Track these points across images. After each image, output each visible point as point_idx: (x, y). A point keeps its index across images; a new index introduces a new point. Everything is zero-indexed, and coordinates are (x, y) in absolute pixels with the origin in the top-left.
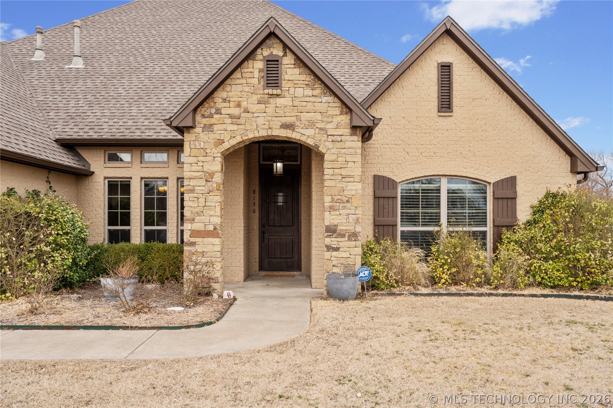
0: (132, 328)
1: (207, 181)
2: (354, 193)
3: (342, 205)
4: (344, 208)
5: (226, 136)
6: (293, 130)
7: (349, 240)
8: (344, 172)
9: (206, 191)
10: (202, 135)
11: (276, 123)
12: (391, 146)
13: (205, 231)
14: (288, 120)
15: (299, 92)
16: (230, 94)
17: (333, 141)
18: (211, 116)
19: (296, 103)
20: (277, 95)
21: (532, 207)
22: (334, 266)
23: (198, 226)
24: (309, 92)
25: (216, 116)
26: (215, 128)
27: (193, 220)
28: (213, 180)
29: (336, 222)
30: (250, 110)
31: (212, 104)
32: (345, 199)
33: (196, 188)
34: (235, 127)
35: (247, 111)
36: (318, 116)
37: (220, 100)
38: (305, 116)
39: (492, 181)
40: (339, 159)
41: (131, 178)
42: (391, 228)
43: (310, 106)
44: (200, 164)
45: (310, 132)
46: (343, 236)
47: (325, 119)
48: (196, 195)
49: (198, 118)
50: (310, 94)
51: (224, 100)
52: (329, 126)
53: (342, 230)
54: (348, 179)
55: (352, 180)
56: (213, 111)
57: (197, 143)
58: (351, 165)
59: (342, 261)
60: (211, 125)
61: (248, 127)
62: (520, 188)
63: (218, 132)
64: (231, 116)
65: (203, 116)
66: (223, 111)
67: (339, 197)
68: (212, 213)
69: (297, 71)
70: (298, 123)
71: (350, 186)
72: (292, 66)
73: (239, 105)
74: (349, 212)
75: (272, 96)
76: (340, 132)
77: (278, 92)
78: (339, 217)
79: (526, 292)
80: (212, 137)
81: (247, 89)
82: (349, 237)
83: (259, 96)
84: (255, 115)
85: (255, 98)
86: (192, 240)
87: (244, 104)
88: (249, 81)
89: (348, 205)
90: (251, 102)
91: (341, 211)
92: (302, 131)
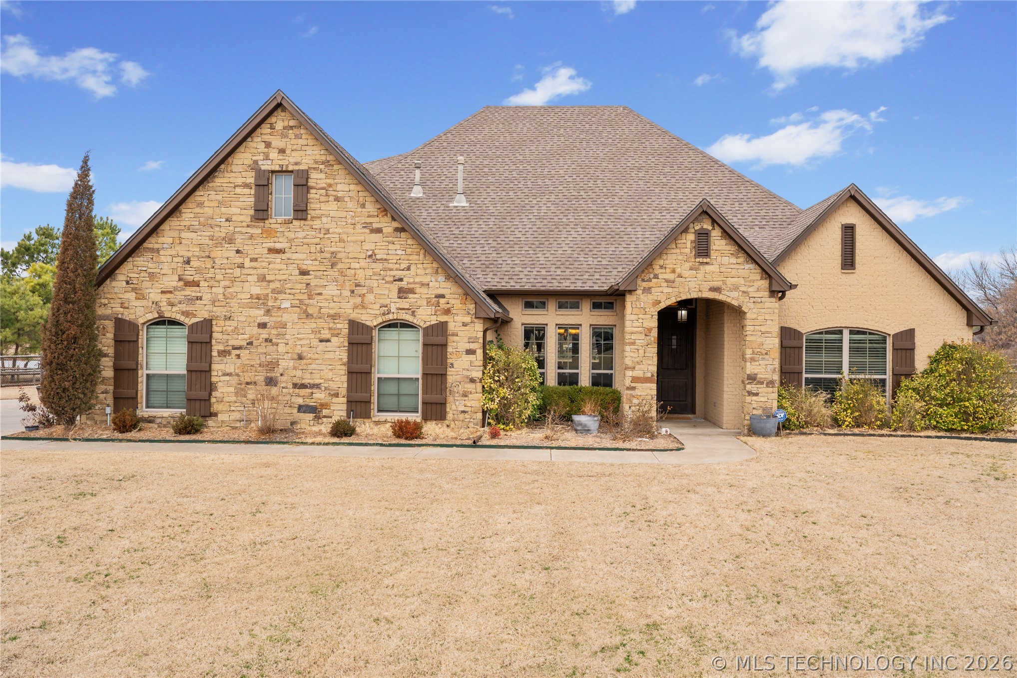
1: (646, 335)
2: (771, 346)
3: (761, 357)
4: (763, 359)
5: (662, 298)
6: (720, 293)
7: (767, 386)
8: (763, 329)
9: (646, 343)
10: (642, 296)
11: (706, 286)
12: (797, 300)
13: (644, 378)
14: (716, 284)
15: (725, 260)
16: (666, 262)
17: (754, 302)
18: (650, 280)
19: (723, 270)
20: (706, 263)
21: (930, 357)
22: (754, 408)
23: (638, 373)
24: (733, 260)
25: (654, 280)
26: (653, 290)
27: (634, 368)
28: (652, 334)
29: (756, 371)
30: (683, 276)
31: (651, 270)
32: (764, 352)
33: (637, 341)
34: (670, 290)
35: (680, 276)
36: (742, 281)
37: (658, 267)
38: (730, 281)
39: (892, 333)
40: (759, 318)
41: (547, 325)
42: (796, 375)
43: (734, 272)
44: (640, 321)
45: (735, 294)
46: (762, 383)
47: (748, 284)
48: (636, 347)
49: (639, 282)
50: (735, 262)
51: (661, 267)
52: (750, 289)
53: (761, 378)
54: (767, 335)
55: (770, 335)
56: (652, 276)
57: (638, 303)
58: (769, 322)
59: (761, 404)
60: (650, 288)
61: (681, 290)
62: (919, 340)
63: (656, 294)
64: (667, 281)
65: (643, 280)
66: (660, 276)
67: (759, 350)
68: (650, 362)
69: (724, 242)
70: (724, 287)
71: (769, 341)
72: (720, 238)
73: (674, 271)
74: (767, 362)
75: (702, 263)
76: (761, 294)
77: (708, 260)
78: (759, 367)
79: (922, 434)
80: (650, 298)
81: (680, 257)
82: (767, 384)
83: (691, 264)
84: (688, 280)
85: (687, 265)
86: (633, 385)
87: (678, 270)
88: (683, 250)
89: (766, 357)
90: (684, 269)
91: (761, 362)
92: (728, 293)
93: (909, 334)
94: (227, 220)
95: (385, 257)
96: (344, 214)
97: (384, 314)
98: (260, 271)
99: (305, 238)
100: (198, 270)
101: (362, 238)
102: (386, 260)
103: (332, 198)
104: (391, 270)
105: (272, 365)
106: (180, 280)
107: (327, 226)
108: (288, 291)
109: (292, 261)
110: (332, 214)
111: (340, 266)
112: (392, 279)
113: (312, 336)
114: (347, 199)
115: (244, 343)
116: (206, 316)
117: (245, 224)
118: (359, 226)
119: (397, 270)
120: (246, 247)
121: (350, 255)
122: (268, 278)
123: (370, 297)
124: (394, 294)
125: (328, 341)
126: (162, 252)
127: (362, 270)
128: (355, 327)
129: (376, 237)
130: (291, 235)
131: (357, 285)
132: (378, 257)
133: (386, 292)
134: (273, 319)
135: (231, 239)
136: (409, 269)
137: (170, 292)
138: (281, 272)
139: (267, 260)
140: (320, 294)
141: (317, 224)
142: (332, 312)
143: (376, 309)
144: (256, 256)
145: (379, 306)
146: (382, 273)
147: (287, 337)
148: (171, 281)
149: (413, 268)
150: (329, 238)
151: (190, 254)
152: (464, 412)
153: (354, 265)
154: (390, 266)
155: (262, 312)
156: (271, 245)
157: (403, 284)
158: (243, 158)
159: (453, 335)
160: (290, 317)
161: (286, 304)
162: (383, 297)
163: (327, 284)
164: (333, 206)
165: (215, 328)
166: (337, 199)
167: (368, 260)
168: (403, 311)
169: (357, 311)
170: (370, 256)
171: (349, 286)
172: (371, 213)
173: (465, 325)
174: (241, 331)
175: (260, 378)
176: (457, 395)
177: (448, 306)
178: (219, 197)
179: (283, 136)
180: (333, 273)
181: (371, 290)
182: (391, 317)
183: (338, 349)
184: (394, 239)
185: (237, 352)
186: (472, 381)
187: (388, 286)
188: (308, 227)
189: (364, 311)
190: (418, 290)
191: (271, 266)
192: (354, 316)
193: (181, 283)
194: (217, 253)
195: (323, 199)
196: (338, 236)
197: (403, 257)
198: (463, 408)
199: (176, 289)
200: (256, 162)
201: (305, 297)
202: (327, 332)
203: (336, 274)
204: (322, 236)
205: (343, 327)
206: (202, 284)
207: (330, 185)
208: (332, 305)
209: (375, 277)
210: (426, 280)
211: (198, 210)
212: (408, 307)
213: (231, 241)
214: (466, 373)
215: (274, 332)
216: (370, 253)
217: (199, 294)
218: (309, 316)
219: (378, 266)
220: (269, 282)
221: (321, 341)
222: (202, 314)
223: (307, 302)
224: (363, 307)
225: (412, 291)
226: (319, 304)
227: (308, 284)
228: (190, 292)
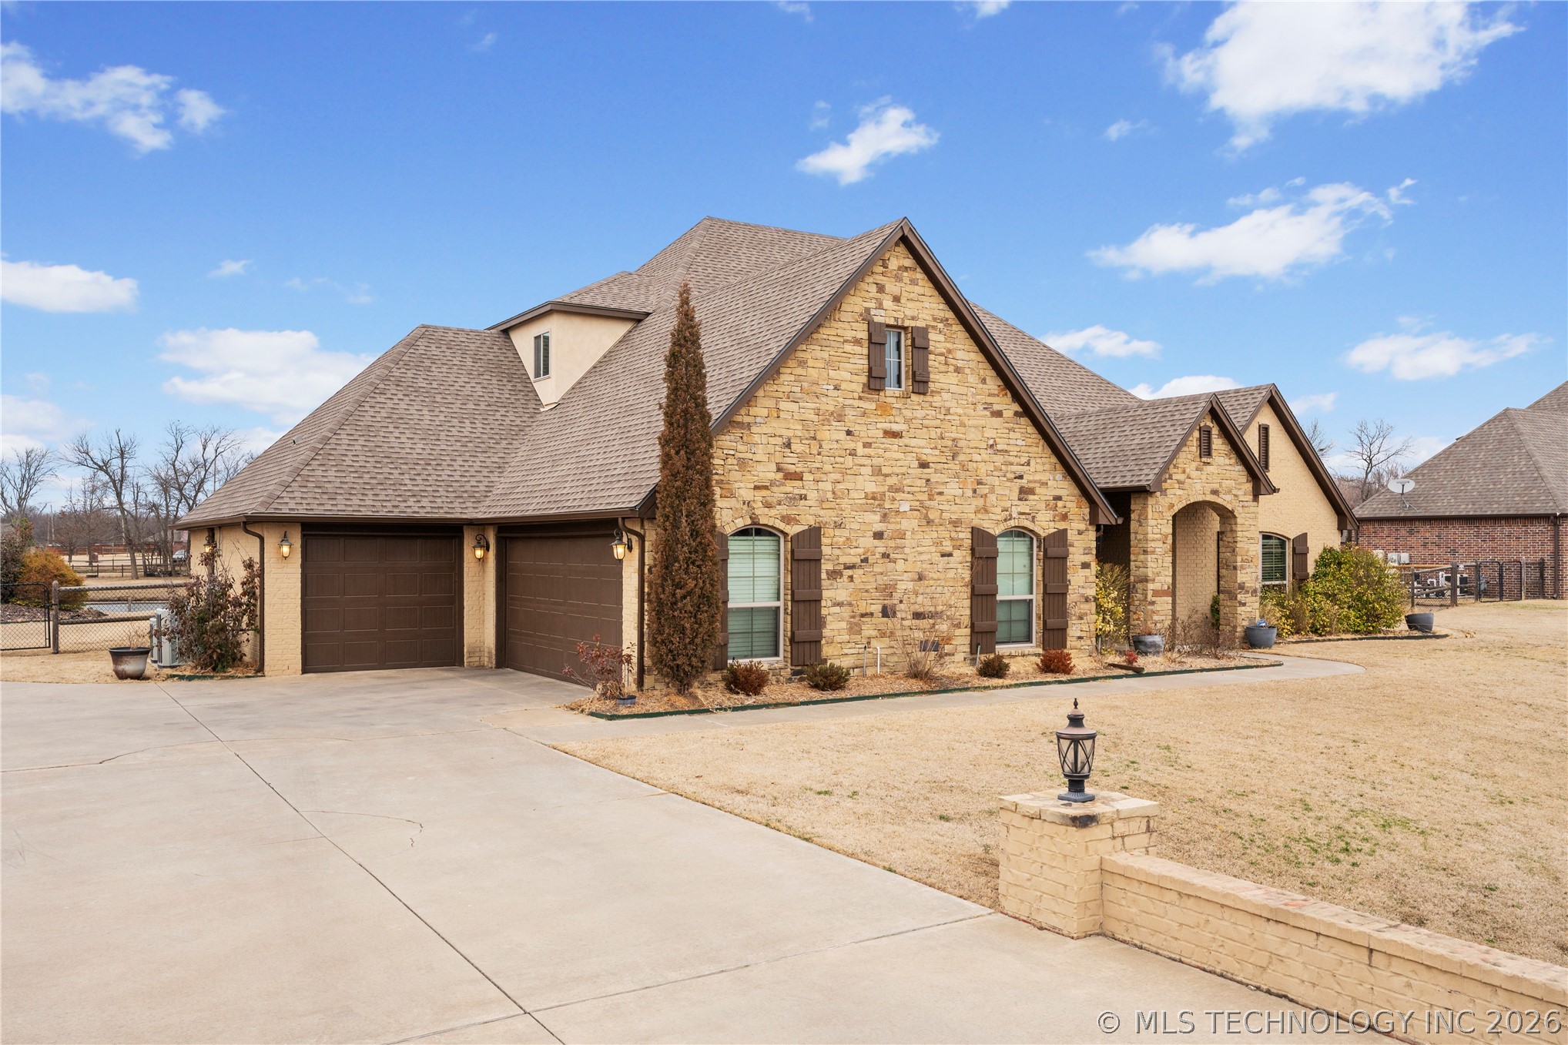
1: (1164, 543)
2: (1254, 553)
3: (1248, 564)
4: (1251, 566)
5: (1175, 501)
6: (1219, 495)
7: (1252, 596)
8: (1250, 535)
9: (1163, 552)
10: (1160, 499)
11: (1208, 488)
13: (1162, 591)
14: (1216, 486)
15: (1222, 460)
16: (1180, 461)
17: (1242, 507)
18: (1167, 481)
19: (1220, 471)
20: (1208, 463)
22: (1243, 620)
23: (1157, 586)
24: (1227, 461)
25: (1169, 481)
26: (1169, 492)
27: (1154, 580)
28: (1167, 542)
29: (1244, 580)
30: (1191, 476)
31: (1170, 470)
32: (1252, 558)
33: (1156, 550)
34: (1181, 492)
35: (1189, 477)
36: (1234, 483)
37: (1174, 467)
38: (1225, 483)
39: (1292, 537)
40: (1245, 523)
43: (1228, 474)
44: (1159, 526)
45: (1228, 497)
46: (1247, 592)
47: (1237, 486)
48: (1156, 556)
50: (1229, 462)
51: (1177, 467)
52: (1240, 493)
53: (1248, 587)
54: (1253, 541)
56: (1167, 476)
57: (1157, 507)
58: (1252, 528)
59: (1248, 615)
60: (1167, 490)
61: (1190, 492)
62: (1310, 544)
63: (1170, 496)
64: (1179, 482)
65: (1162, 481)
66: (1174, 477)
67: (1246, 557)
68: (1167, 573)
69: (1221, 440)
70: (1220, 489)
71: (1252, 547)
72: (1218, 436)
73: (1184, 472)
74: (1253, 570)
75: (1205, 463)
76: (1247, 497)
77: (1209, 460)
78: (1247, 575)
80: (1167, 501)
81: (1189, 456)
82: (1252, 593)
83: (1197, 463)
84: (1195, 481)
85: (1194, 465)
86: (1154, 599)
87: (1188, 470)
88: (1190, 449)
89: (1251, 564)
90: (1191, 468)
91: (1248, 570)
92: (1224, 497)
93: (1303, 537)
94: (836, 388)
95: (1005, 447)
96: (964, 390)
97: (1006, 520)
98: (876, 461)
99: (924, 418)
100: (801, 457)
101: (983, 422)
102: (1006, 451)
103: (951, 368)
104: (1012, 464)
105: (888, 590)
106: (779, 470)
107: (948, 404)
108: (907, 489)
109: (910, 449)
110: (953, 389)
111: (961, 457)
112: (1013, 476)
113: (933, 549)
114: (967, 371)
115: (857, 560)
116: (812, 523)
117: (856, 395)
118: (980, 407)
119: (1018, 464)
120: (858, 427)
121: (972, 444)
122: (885, 470)
123: (992, 498)
124: (1015, 495)
125: (950, 555)
126: (754, 429)
127: (984, 464)
128: (978, 534)
129: (996, 421)
130: (908, 413)
131: (979, 483)
132: (999, 447)
133: (1007, 492)
134: (891, 526)
135: (840, 415)
136: (1028, 464)
137: (766, 488)
138: (899, 463)
139: (882, 446)
140: (941, 493)
141: (937, 400)
142: (954, 517)
143: (997, 514)
144: (870, 440)
145: (1000, 509)
146: (1003, 467)
147: (907, 550)
148: (767, 472)
149: (1032, 462)
150: (949, 421)
151: (790, 433)
152: (1080, 638)
153: (976, 457)
154: (1011, 459)
155: (878, 517)
156: (887, 426)
157: (1024, 482)
158: (854, 304)
159: (1070, 546)
160: (909, 524)
161: (905, 507)
162: (1005, 498)
163: (948, 480)
164: (953, 378)
165: (824, 540)
166: (958, 370)
167: (989, 451)
168: (1024, 517)
169: (980, 516)
170: (992, 446)
171: (971, 484)
172: (992, 392)
173: (1080, 533)
174: (855, 544)
175: (876, 608)
176: (1074, 618)
177: (1066, 510)
178: (825, 355)
179: (899, 279)
180: (955, 466)
181: (992, 490)
182: (1012, 523)
183: (960, 566)
184: (1015, 426)
185: (849, 572)
186: (1087, 600)
187: (1008, 484)
188: (927, 405)
189: (985, 517)
190: (1038, 491)
191: (887, 455)
192: (976, 523)
193: (780, 475)
194: (824, 434)
195: (943, 368)
196: (958, 418)
197: (1023, 448)
198: (1079, 634)
199: (773, 483)
200: (867, 310)
201: (925, 497)
202: (948, 543)
203: (958, 467)
204: (942, 417)
205: (965, 536)
206: (806, 476)
207: (949, 351)
208: (954, 508)
209: (995, 473)
210: (1044, 477)
211: (799, 371)
212: (1028, 511)
213: (840, 418)
214: (1082, 591)
215: (892, 543)
216: (991, 442)
217: (803, 492)
218: (929, 522)
219: (999, 459)
220: (886, 476)
221: (943, 555)
222: (807, 521)
223: (928, 503)
224: (986, 511)
225: (1032, 491)
226: (941, 507)
227: (928, 480)
228: (791, 487)
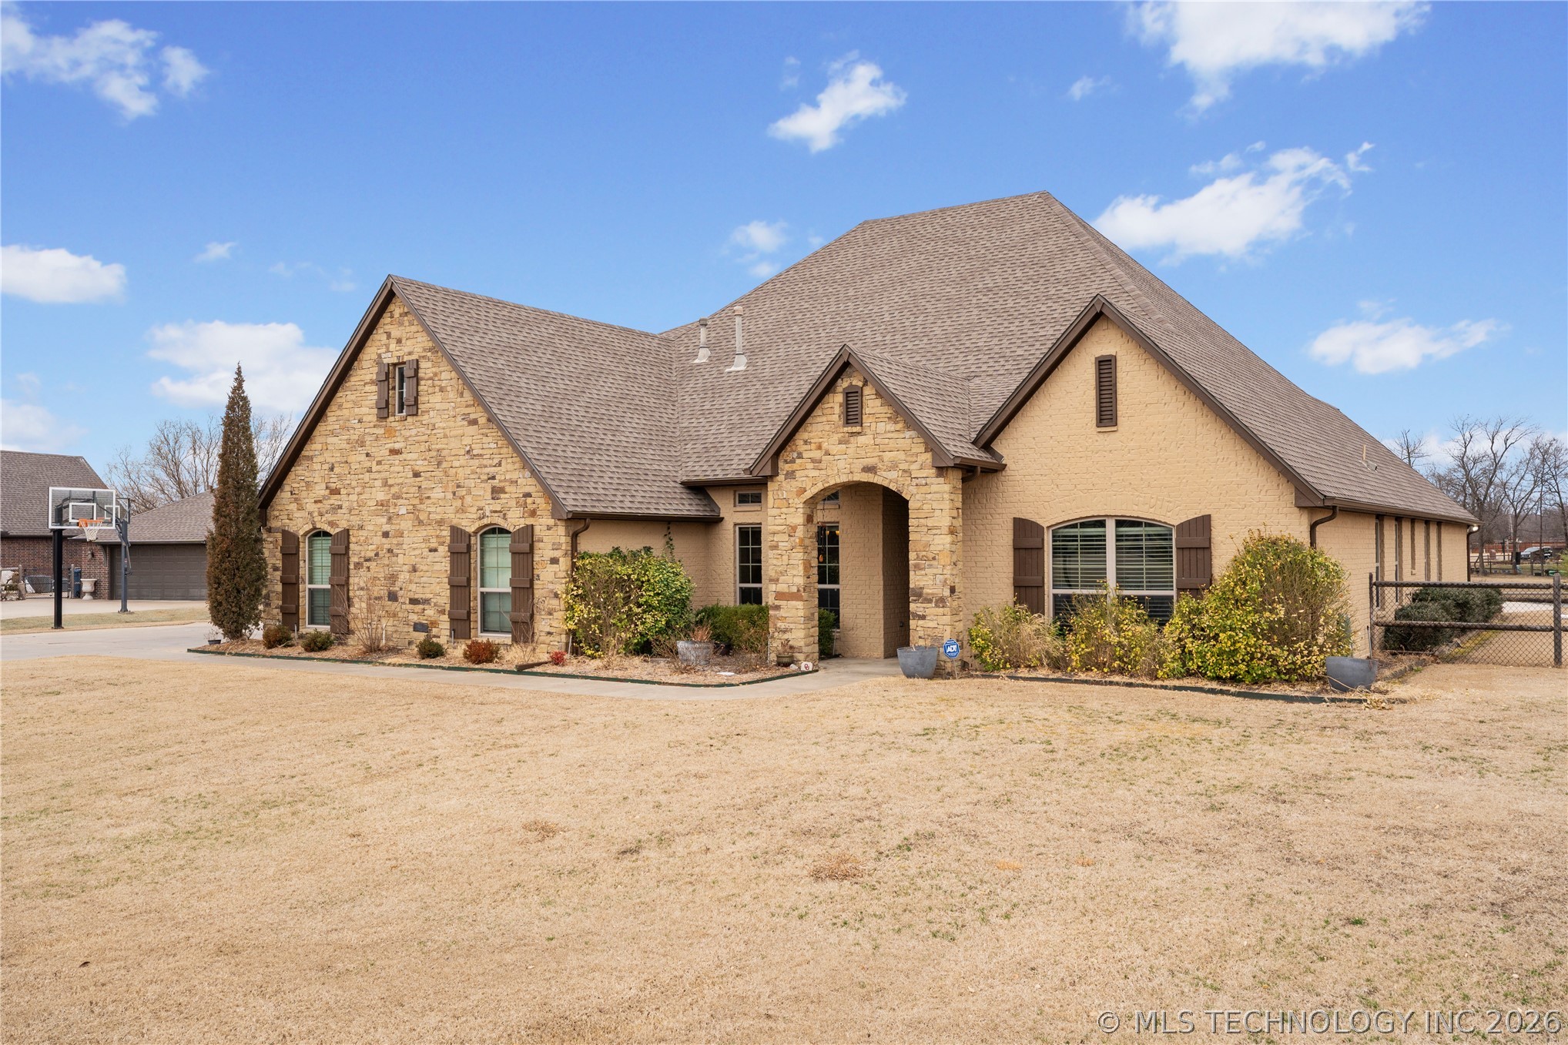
0: (664, 684)
1: (790, 536)
2: (940, 548)
3: (927, 563)
4: (930, 566)
5: (808, 484)
6: (875, 473)
7: (937, 606)
8: (930, 523)
9: (789, 547)
10: (784, 484)
11: (859, 464)
12: (1036, 477)
13: (789, 593)
14: (870, 462)
15: (881, 427)
16: (811, 435)
17: (917, 485)
18: (793, 461)
19: (878, 441)
20: (858, 433)
22: (920, 637)
23: (782, 587)
24: (891, 427)
25: (798, 461)
26: (798, 474)
27: (778, 580)
28: (796, 534)
29: (921, 584)
30: (831, 453)
31: (794, 447)
32: (931, 556)
33: (780, 544)
34: (816, 473)
35: (827, 453)
36: (901, 456)
37: (802, 442)
38: (887, 456)
39: (1178, 523)
40: (925, 507)
41: (760, 524)
42: (1035, 590)
43: (892, 444)
44: (783, 516)
45: (893, 475)
46: (930, 601)
47: (909, 459)
48: (779, 552)
49: (781, 464)
50: (893, 429)
51: (806, 442)
52: (912, 467)
53: (928, 594)
54: (934, 531)
55: (938, 531)
56: (795, 455)
57: (779, 493)
58: (938, 513)
59: (929, 632)
60: (794, 472)
61: (830, 472)
62: (1218, 534)
63: (801, 480)
64: (813, 461)
65: (786, 462)
66: (805, 456)
67: (924, 553)
68: (795, 572)
69: (878, 402)
70: (880, 465)
71: (938, 540)
72: (874, 397)
73: (819, 448)
74: (935, 571)
75: (853, 434)
76: (924, 473)
77: (858, 429)
78: (925, 578)
80: (794, 485)
81: (827, 428)
82: (937, 601)
83: (840, 435)
84: (836, 457)
85: (836, 437)
86: (777, 603)
87: (825, 446)
88: (830, 418)
89: (934, 563)
90: (831, 443)
91: (928, 571)
92: (884, 474)
93: (1202, 525)
94: (359, 421)
95: (481, 452)
96: (445, 406)
97: (480, 519)
98: (383, 475)
99: (416, 436)
100: (340, 477)
101: (460, 432)
102: (481, 455)
103: (437, 389)
104: (486, 466)
105: (393, 578)
106: (327, 488)
107: (433, 421)
108: (404, 496)
109: (407, 463)
110: (438, 406)
111: (444, 465)
112: (486, 477)
113: (423, 545)
114: (449, 388)
115: (372, 554)
116: (345, 526)
117: (372, 424)
118: (459, 418)
119: (491, 466)
120: (373, 450)
121: (453, 453)
122: (390, 482)
123: (468, 499)
124: (488, 495)
125: (435, 550)
126: (315, 460)
127: (462, 468)
128: (457, 532)
129: (473, 429)
130: (407, 433)
131: (458, 486)
132: (475, 452)
133: (482, 493)
134: (393, 527)
135: (362, 442)
136: (500, 465)
137: (320, 501)
138: (400, 475)
139: (388, 462)
140: (429, 498)
141: (425, 419)
142: (438, 517)
143: (473, 514)
144: (380, 459)
145: (475, 509)
146: (478, 470)
147: (405, 546)
148: (320, 491)
149: (503, 463)
150: (435, 435)
151: (333, 460)
152: (549, 633)
153: (456, 464)
154: (485, 462)
155: (384, 520)
156: (392, 446)
157: (495, 482)
158: (369, 353)
159: (539, 541)
160: (406, 524)
161: (403, 511)
162: (479, 498)
163: (434, 486)
164: (438, 397)
165: (352, 539)
166: (442, 390)
167: (467, 457)
168: (496, 515)
169: (458, 515)
170: (468, 452)
171: (451, 487)
172: (469, 403)
173: (549, 528)
174: (370, 542)
175: (384, 593)
176: (543, 613)
177: (535, 506)
178: (353, 397)
179: (401, 324)
180: (439, 473)
181: (469, 492)
182: (486, 521)
183: (444, 560)
184: (487, 431)
185: (368, 564)
186: (556, 596)
187: (483, 485)
188: (418, 424)
189: (463, 516)
190: (507, 489)
191: (392, 469)
192: (455, 522)
193: (328, 491)
194: (352, 459)
195: (431, 390)
196: (442, 431)
197: (495, 451)
198: (548, 629)
199: (324, 496)
200: (379, 356)
201: (417, 501)
202: (434, 540)
203: (442, 474)
204: (429, 432)
205: (446, 533)
206: (343, 491)
207: (436, 374)
208: (439, 509)
209: (472, 476)
210: (514, 476)
211: (339, 413)
212: (498, 509)
213: (362, 444)
214: (551, 586)
215: (395, 541)
216: (468, 448)
217: (340, 503)
218: (421, 523)
219: (476, 462)
220: (391, 486)
221: (430, 551)
222: (343, 525)
223: (419, 507)
224: (464, 512)
225: (502, 490)
226: (429, 509)
227: (420, 487)
228: (334, 500)
